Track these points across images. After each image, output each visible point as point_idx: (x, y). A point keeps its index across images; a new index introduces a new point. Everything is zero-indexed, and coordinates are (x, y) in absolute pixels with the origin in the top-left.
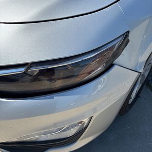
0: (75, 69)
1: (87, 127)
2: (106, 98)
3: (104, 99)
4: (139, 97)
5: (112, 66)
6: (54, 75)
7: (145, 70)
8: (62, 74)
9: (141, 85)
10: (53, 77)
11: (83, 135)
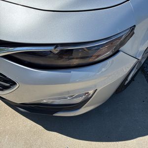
0: (90, 52)
1: (91, 97)
2: (106, 78)
3: (105, 78)
4: (134, 80)
5: (118, 52)
6: (72, 55)
7: (143, 58)
8: (80, 55)
9: (137, 70)
10: (71, 57)
11: (87, 104)
